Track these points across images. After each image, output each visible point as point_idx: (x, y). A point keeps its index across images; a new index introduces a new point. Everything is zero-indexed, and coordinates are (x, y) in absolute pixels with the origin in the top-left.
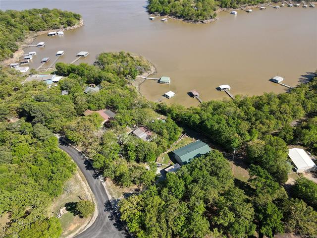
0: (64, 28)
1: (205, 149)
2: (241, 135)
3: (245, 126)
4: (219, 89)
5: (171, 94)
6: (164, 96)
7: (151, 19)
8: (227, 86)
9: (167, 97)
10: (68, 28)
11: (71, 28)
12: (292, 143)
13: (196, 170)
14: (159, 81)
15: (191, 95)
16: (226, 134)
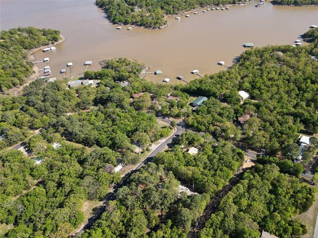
0: (52, 43)
1: (205, 99)
2: (219, 90)
3: (219, 86)
4: (193, 73)
5: (167, 80)
6: (164, 81)
7: (119, 29)
8: (197, 71)
9: (166, 82)
10: (56, 43)
11: (58, 43)
12: (239, 90)
13: (208, 104)
14: (155, 74)
15: (179, 79)
16: (213, 91)
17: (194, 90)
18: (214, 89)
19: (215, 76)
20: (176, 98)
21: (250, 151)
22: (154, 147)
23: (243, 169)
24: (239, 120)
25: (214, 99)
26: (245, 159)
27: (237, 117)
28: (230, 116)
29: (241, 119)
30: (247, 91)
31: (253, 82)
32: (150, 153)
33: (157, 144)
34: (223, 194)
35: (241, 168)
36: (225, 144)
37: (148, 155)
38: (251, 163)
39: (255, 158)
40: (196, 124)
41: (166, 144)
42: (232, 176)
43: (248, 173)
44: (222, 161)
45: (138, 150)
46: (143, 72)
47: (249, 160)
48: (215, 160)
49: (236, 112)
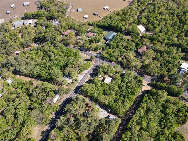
1: (114, 34)
2: (124, 26)
3: (124, 22)
4: (104, 9)
5: (86, 16)
6: (84, 17)
8: (107, 7)
9: (86, 18)
13: (117, 39)
14: (77, 11)
15: (95, 14)
16: (120, 27)
17: (106, 26)
18: (120, 26)
19: (121, 13)
20: (94, 34)
21: (146, 76)
22: (80, 77)
23: (142, 92)
24: (139, 51)
25: (121, 35)
26: (143, 84)
27: (137, 49)
28: (132, 48)
29: (140, 50)
30: (143, 24)
31: (148, 17)
32: (78, 83)
33: (82, 75)
34: (129, 113)
35: (141, 91)
36: (130, 74)
37: (77, 84)
38: (148, 86)
39: (150, 82)
40: (109, 57)
41: (89, 74)
42: (135, 98)
43: (146, 96)
44: (128, 89)
45: (69, 81)
46: (69, 10)
47: (146, 84)
48: (124, 88)
49: (137, 45)
